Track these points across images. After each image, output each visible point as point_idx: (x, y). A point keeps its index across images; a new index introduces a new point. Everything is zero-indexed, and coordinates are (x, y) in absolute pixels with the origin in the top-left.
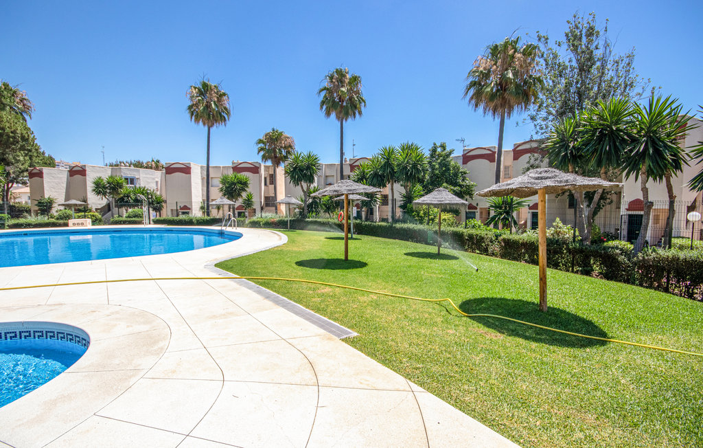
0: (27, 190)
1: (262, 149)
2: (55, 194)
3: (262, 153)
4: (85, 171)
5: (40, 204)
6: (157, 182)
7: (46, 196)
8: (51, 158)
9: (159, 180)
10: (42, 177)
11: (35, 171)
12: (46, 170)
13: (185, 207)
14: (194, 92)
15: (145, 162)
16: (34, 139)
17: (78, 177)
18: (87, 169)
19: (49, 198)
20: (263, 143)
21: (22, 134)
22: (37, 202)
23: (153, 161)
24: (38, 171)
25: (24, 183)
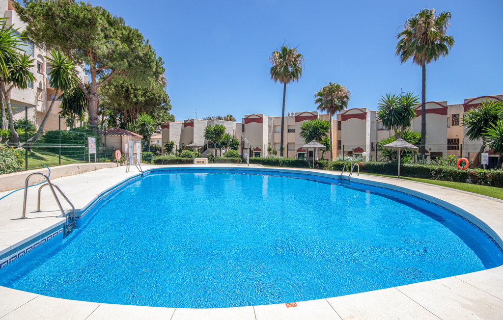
0: (160, 136)
1: (320, 100)
2: (175, 139)
3: (319, 104)
4: (193, 123)
5: (167, 145)
6: (234, 130)
7: (170, 141)
8: (173, 116)
9: (235, 128)
10: (169, 128)
11: (165, 124)
12: (171, 123)
13: (257, 149)
14: (277, 55)
15: (223, 117)
16: (169, 102)
17: (189, 127)
18: (194, 122)
19: (172, 142)
20: (322, 95)
21: (163, 98)
22: (165, 144)
23: (228, 116)
24: (166, 124)
25: (159, 132)
